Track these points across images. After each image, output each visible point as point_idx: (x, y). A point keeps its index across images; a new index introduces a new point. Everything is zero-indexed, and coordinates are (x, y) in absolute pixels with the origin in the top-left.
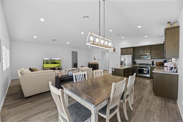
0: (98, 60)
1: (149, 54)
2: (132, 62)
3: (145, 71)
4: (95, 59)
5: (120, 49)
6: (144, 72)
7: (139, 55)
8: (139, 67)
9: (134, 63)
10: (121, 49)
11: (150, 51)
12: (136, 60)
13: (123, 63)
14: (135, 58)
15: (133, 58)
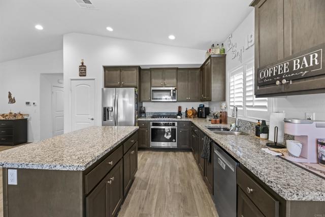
0: (28, 103)
1: (174, 88)
2: (136, 110)
3: (167, 135)
4: (12, 101)
5: (102, 69)
6: (165, 136)
7: (153, 90)
8: (154, 124)
9: (140, 112)
10: (106, 68)
11: (175, 80)
12: (144, 104)
13: (111, 114)
14: (143, 99)
15: (139, 100)
